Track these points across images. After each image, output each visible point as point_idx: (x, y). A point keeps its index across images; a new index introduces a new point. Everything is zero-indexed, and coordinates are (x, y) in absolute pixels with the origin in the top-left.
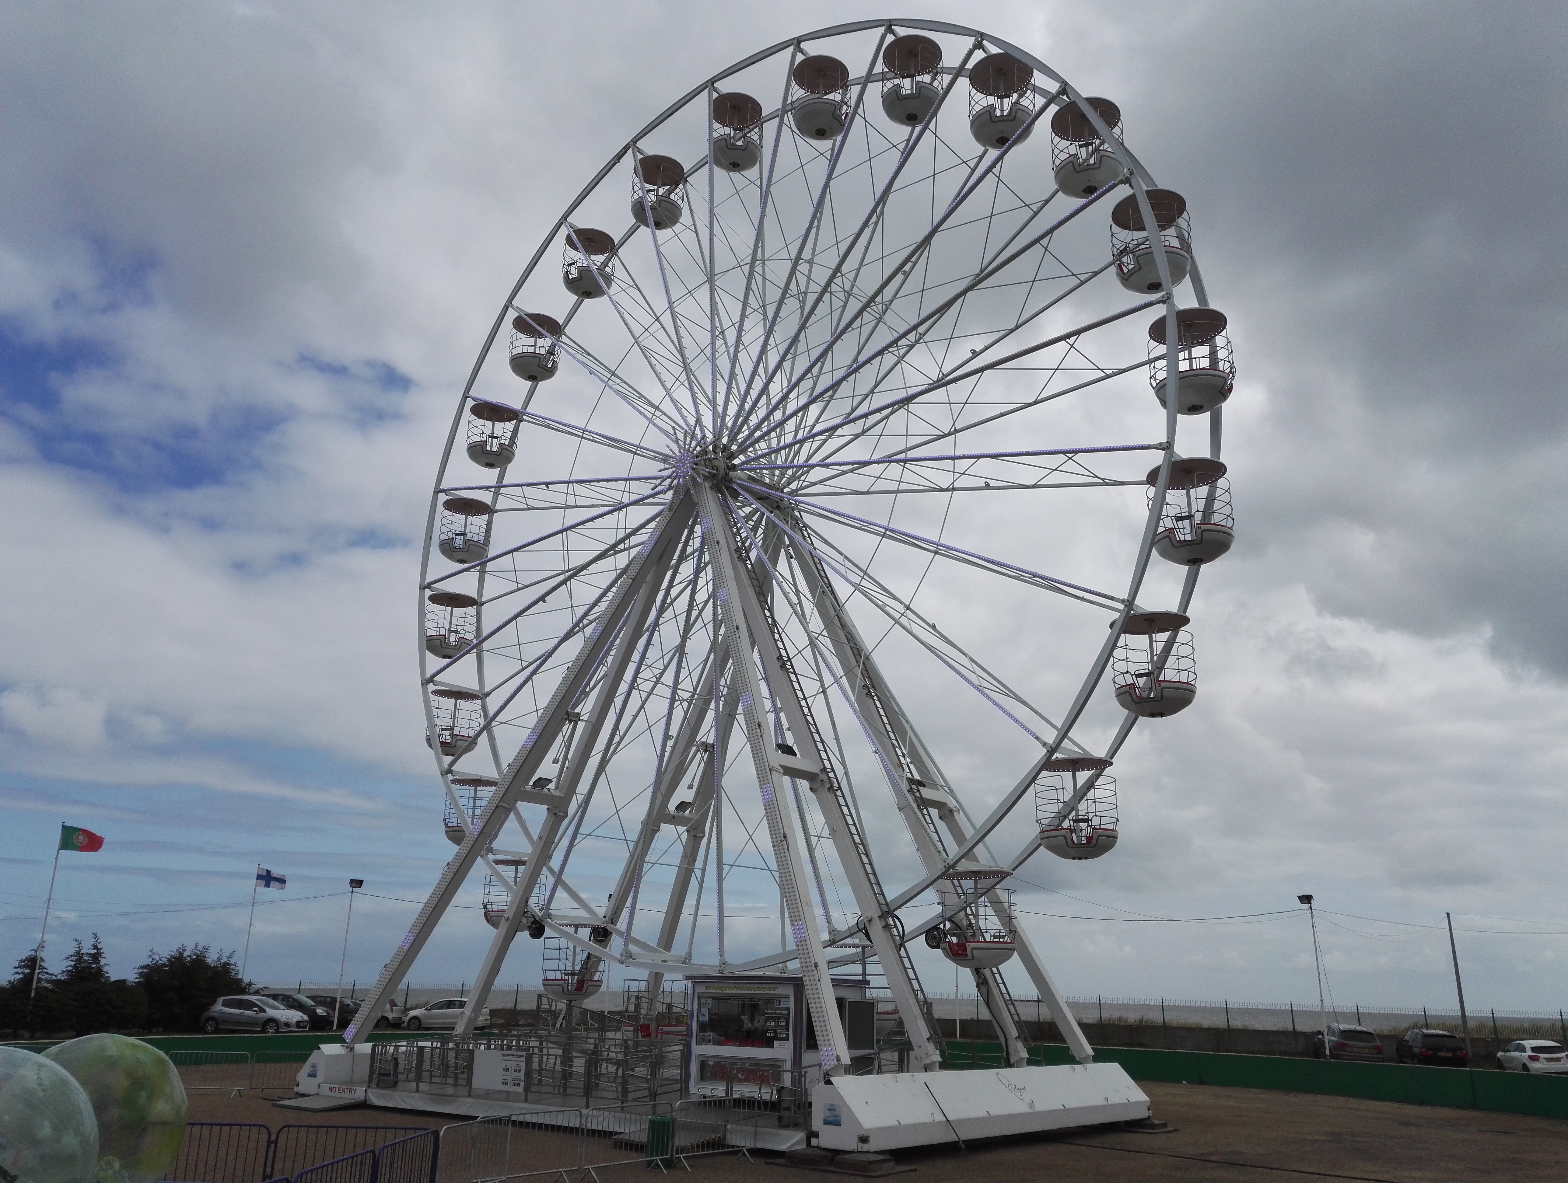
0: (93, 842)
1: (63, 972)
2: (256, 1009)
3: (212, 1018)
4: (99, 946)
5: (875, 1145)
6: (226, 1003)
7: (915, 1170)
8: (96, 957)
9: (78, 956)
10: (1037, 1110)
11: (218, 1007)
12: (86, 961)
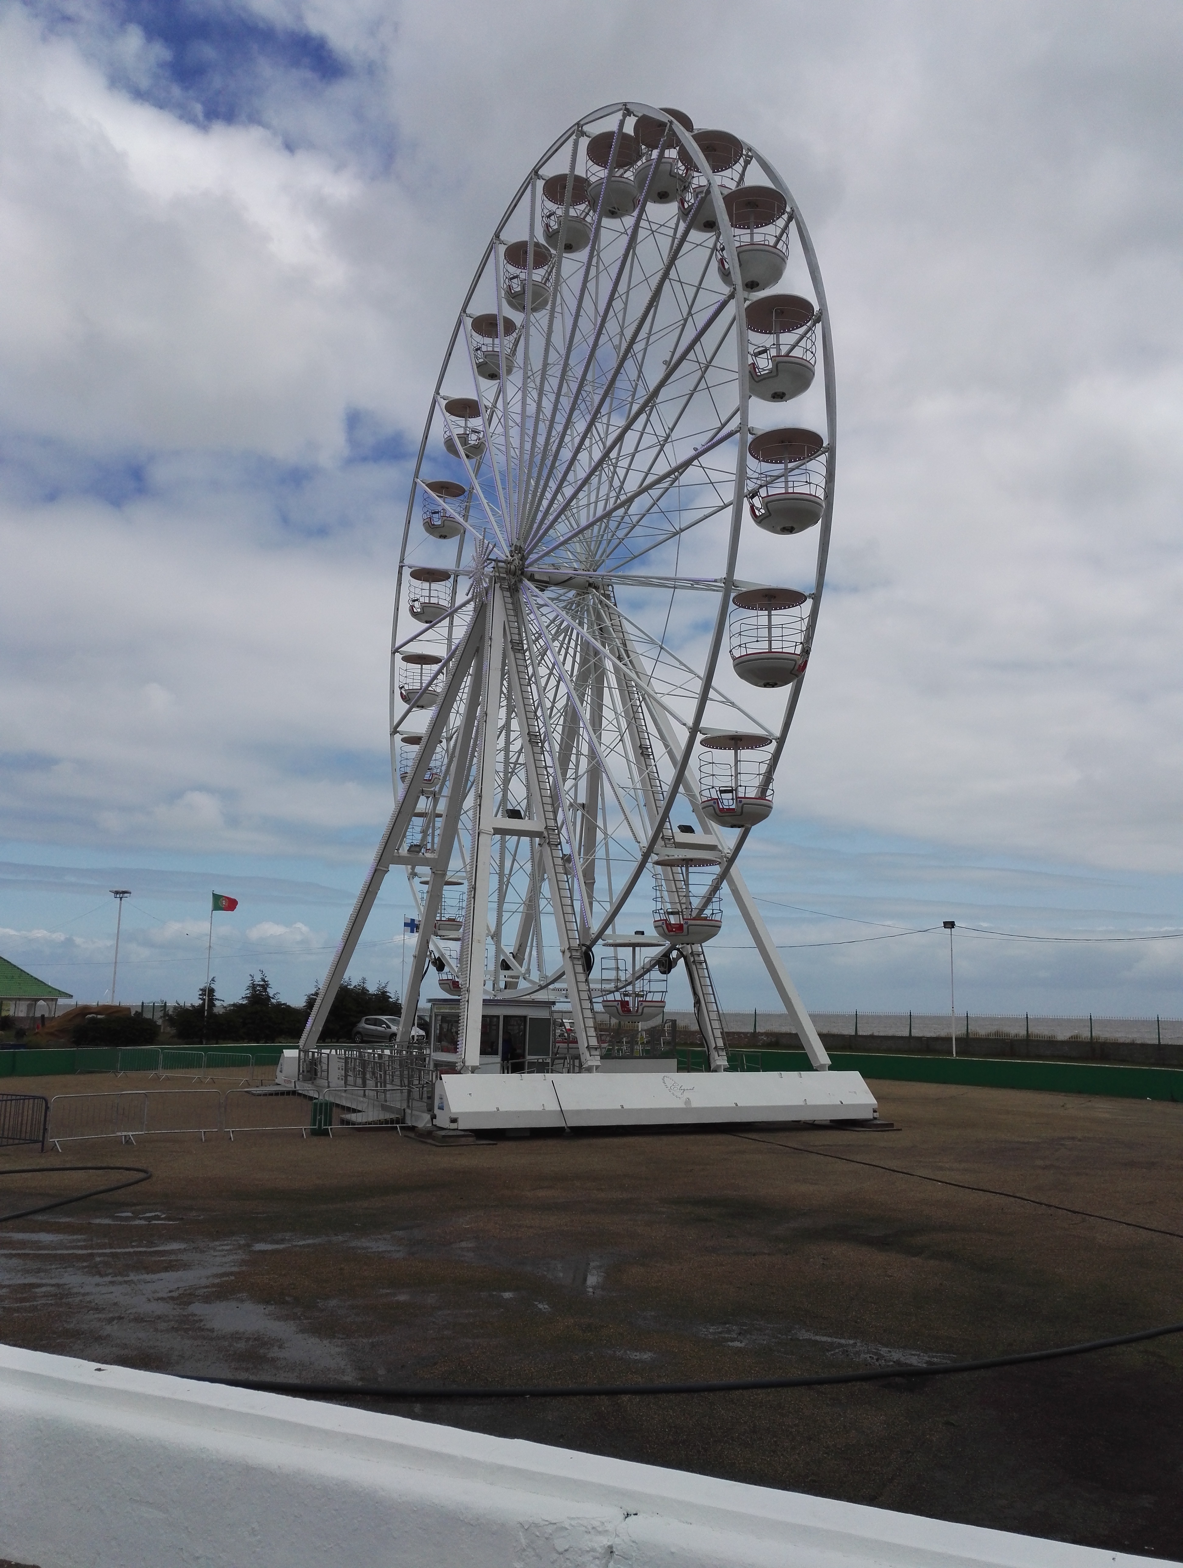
0: (231, 905)
1: (243, 998)
2: (384, 1026)
3: (359, 1033)
4: (266, 980)
5: (462, 1125)
6: (368, 1022)
7: (496, 1144)
8: (265, 986)
9: (254, 986)
10: (693, 1107)
11: (363, 1025)
12: (258, 990)
